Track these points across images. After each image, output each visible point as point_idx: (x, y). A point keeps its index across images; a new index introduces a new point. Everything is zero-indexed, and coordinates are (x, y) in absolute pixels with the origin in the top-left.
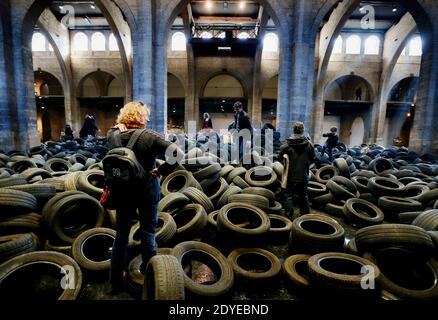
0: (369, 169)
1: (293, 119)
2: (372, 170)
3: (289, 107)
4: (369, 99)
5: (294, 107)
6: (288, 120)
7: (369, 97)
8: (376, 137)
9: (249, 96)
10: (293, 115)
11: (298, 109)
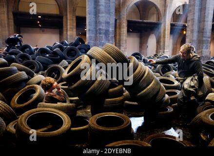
0: (156, 72)
1: (100, 33)
2: (159, 72)
3: (97, 23)
4: (159, 20)
5: (100, 23)
6: (96, 34)
7: (159, 19)
8: (164, 49)
9: (64, 14)
10: (100, 29)
11: (104, 25)
